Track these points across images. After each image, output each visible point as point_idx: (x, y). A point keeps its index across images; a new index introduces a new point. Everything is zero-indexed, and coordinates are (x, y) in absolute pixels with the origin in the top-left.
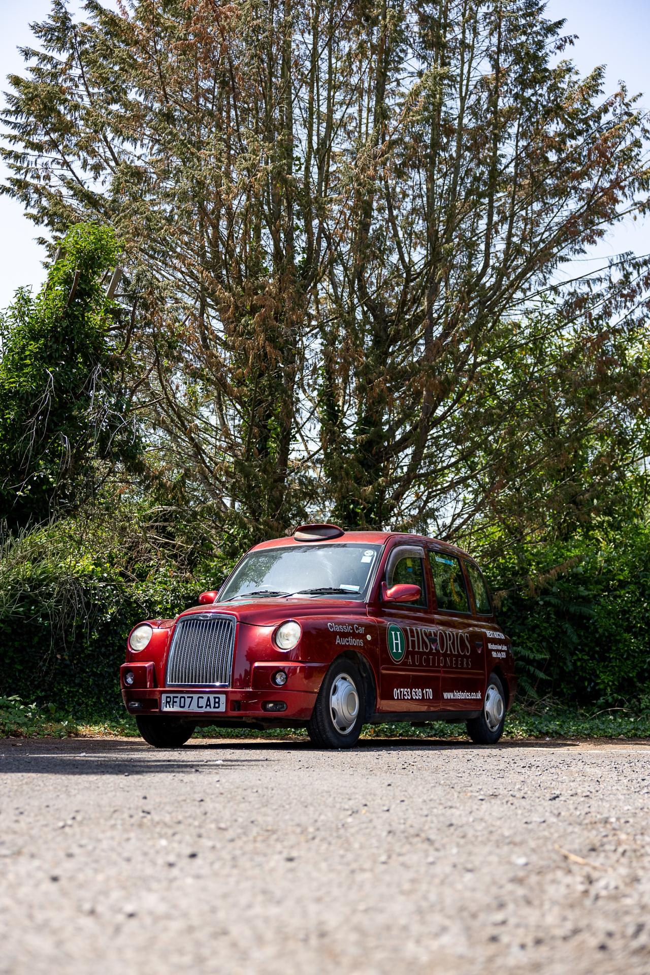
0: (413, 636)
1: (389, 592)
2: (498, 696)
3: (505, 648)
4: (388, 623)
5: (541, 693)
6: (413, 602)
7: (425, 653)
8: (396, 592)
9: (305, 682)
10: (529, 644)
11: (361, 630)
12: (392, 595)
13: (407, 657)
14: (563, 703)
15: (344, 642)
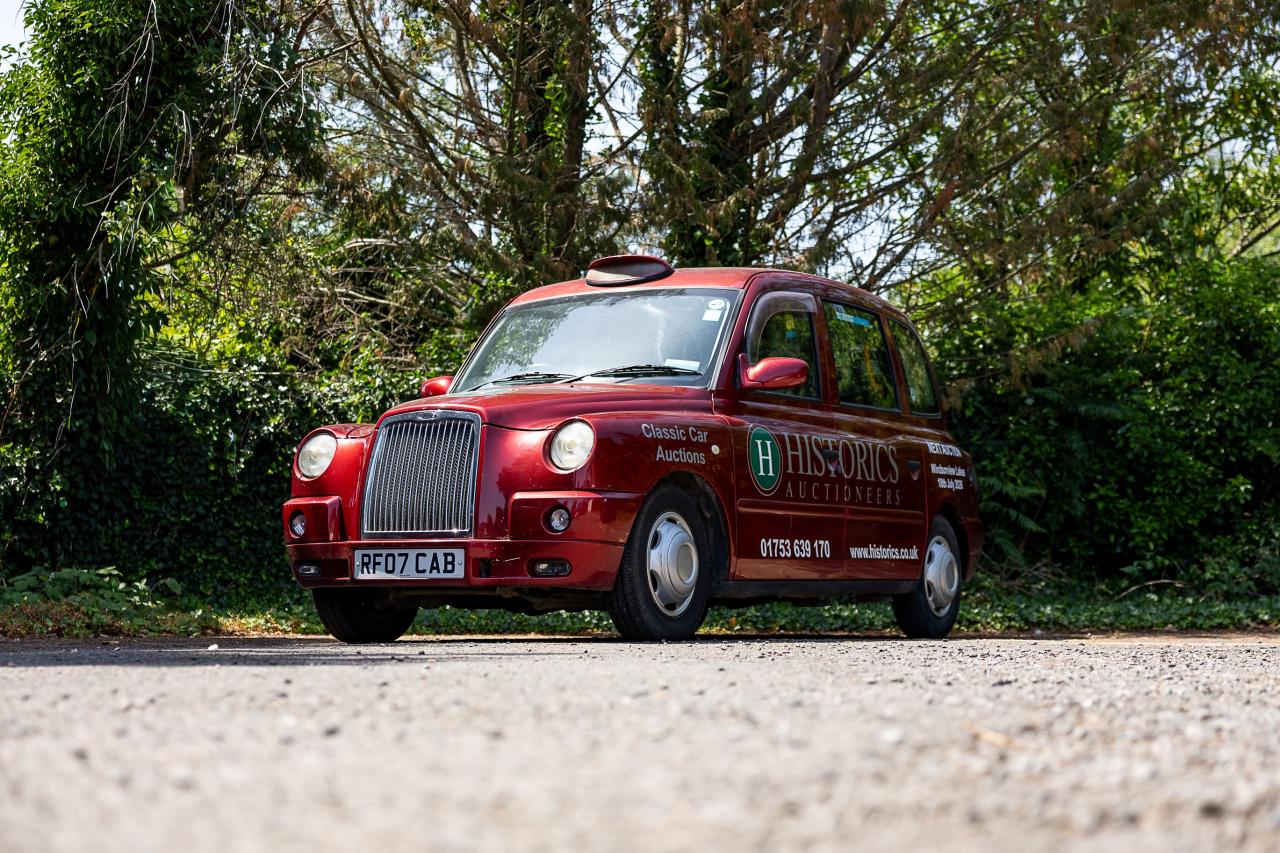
0: (794, 447)
1: (753, 372)
2: (949, 556)
3: (961, 472)
4: (750, 424)
5: (1032, 556)
6: (796, 389)
7: (815, 478)
8: (765, 372)
9: (603, 527)
10: (1011, 473)
11: (702, 437)
12: (757, 377)
13: (783, 486)
14: (1070, 575)
15: (670, 456)
